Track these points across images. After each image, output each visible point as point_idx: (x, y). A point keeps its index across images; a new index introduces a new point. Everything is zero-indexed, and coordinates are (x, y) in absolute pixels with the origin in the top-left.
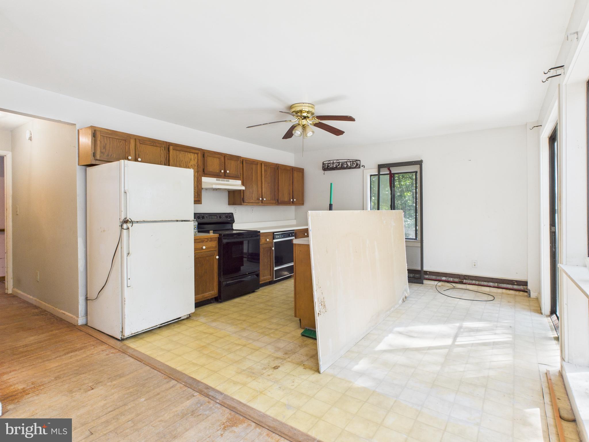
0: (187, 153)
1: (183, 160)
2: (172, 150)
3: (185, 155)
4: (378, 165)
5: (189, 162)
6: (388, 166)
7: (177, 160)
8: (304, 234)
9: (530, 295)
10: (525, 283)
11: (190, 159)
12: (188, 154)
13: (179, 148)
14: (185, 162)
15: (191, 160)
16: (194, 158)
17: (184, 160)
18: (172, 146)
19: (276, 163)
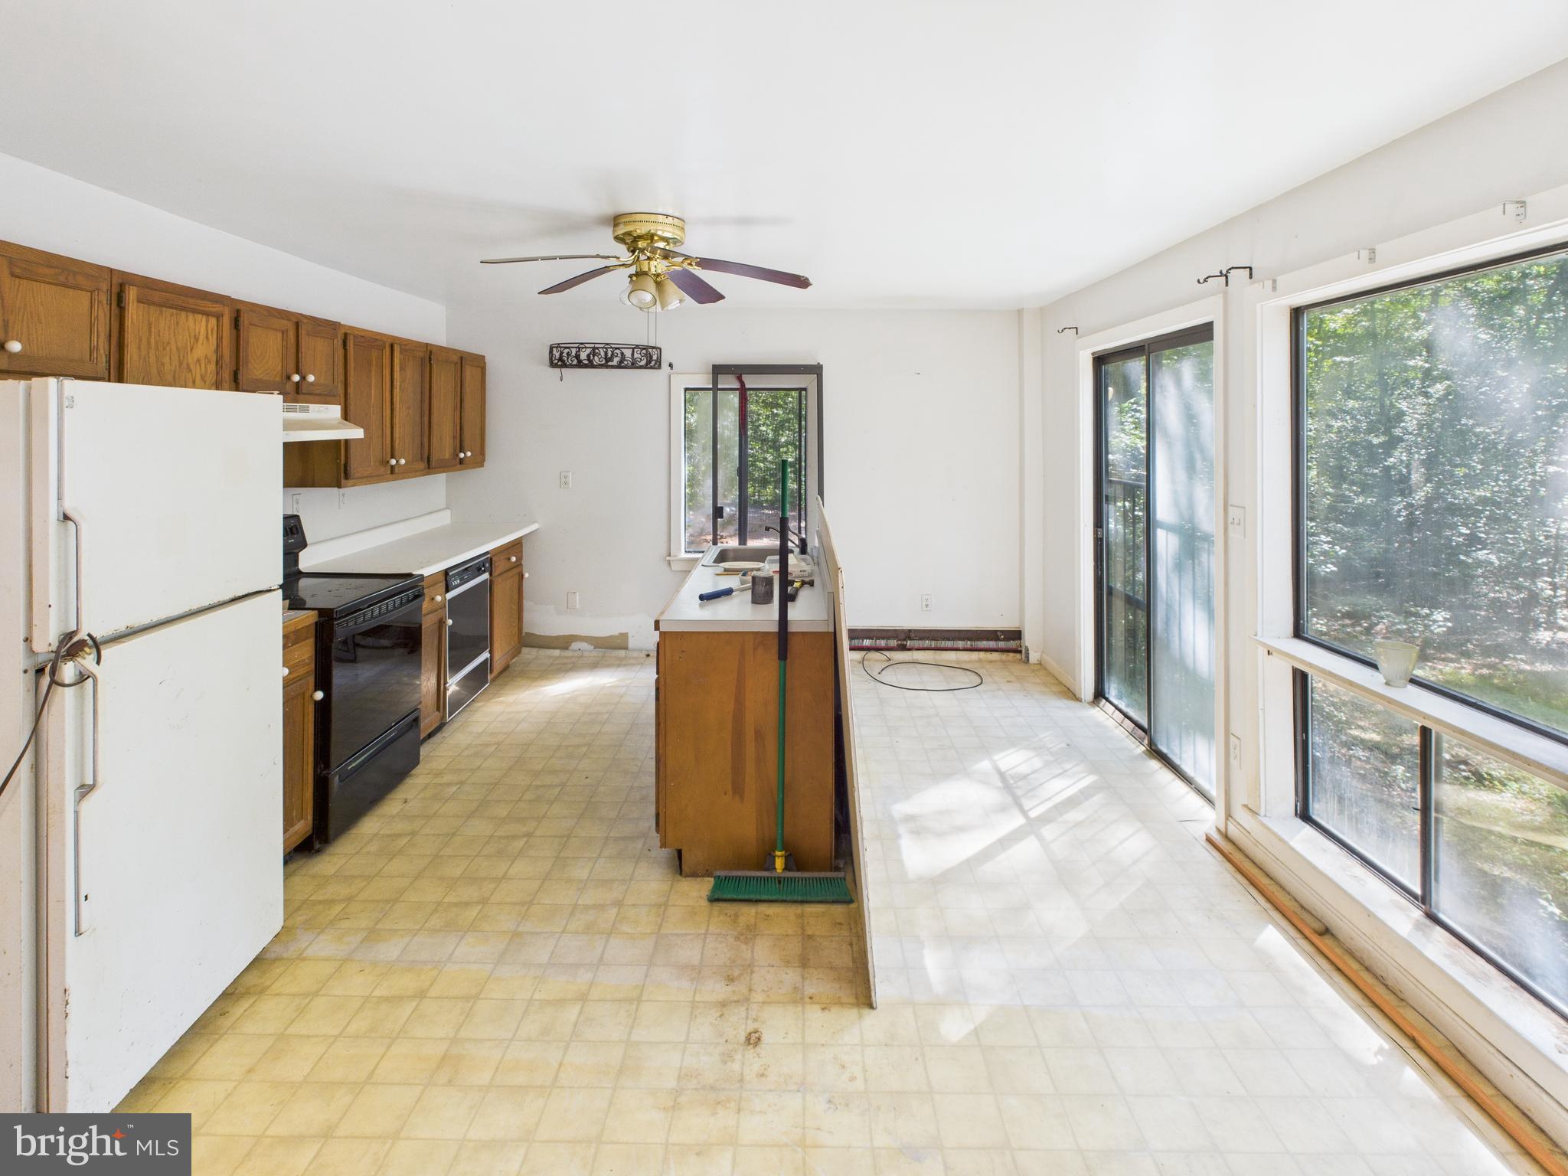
0: (183, 314)
1: (169, 343)
2: (135, 304)
3: (178, 323)
4: (713, 365)
5: (191, 349)
6: (739, 371)
7: (149, 343)
8: (509, 559)
9: (1027, 657)
10: (1017, 635)
11: (195, 336)
12: (187, 320)
13: (157, 296)
14: (178, 349)
15: (197, 339)
16: (207, 334)
17: (173, 341)
18: (135, 288)
19: (425, 342)
